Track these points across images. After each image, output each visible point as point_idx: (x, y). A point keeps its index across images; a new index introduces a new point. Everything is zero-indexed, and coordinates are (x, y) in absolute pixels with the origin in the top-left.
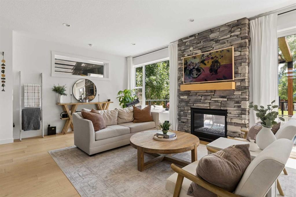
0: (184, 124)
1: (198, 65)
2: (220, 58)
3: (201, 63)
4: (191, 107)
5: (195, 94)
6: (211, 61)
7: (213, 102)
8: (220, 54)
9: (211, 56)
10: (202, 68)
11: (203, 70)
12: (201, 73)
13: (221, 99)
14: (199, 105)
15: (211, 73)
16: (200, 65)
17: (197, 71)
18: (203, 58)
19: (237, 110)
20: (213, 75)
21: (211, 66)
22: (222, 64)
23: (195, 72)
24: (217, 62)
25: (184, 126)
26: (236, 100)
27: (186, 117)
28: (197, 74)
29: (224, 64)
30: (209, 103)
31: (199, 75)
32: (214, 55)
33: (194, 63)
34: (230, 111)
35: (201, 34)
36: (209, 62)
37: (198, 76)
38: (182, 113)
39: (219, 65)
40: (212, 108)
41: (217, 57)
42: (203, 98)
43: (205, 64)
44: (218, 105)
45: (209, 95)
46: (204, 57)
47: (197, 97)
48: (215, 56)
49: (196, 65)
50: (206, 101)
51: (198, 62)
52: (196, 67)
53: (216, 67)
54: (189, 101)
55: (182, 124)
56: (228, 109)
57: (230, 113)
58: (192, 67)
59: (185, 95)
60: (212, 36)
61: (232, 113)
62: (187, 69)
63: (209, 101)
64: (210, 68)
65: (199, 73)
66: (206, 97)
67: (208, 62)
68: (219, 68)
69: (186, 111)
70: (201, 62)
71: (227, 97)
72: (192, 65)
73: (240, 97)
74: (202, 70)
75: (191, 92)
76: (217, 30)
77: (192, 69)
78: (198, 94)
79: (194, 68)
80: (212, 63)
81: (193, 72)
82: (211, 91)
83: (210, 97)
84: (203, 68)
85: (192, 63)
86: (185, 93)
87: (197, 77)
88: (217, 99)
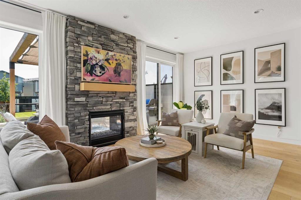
0: (80, 135)
1: (102, 62)
2: (123, 63)
3: (105, 61)
4: (90, 111)
5: (96, 95)
6: (115, 62)
7: (114, 103)
8: (123, 58)
9: (115, 57)
10: (106, 67)
11: (108, 69)
12: (105, 72)
13: (121, 100)
14: (100, 107)
15: (115, 74)
16: (104, 63)
17: (100, 68)
18: (107, 56)
19: (131, 109)
20: (116, 76)
21: (115, 67)
22: (124, 68)
23: (98, 69)
24: (120, 65)
25: (79, 138)
26: (131, 100)
27: (84, 125)
28: (100, 72)
29: (125, 68)
30: (110, 105)
31: (103, 74)
32: (118, 57)
33: (98, 58)
34: (127, 110)
35: (102, 27)
36: (114, 63)
37: (101, 74)
38: (77, 121)
39: (121, 68)
40: (113, 109)
41: (120, 61)
42: (104, 100)
43: (110, 64)
44: (117, 106)
45: (111, 97)
46: (109, 55)
47: (98, 99)
48: (119, 59)
49: (100, 62)
50: (108, 103)
51: (102, 59)
52: (100, 64)
53: (119, 69)
54: (87, 104)
55: (77, 136)
56: (125, 108)
57: (127, 112)
58: (94, 62)
59: (83, 96)
60: (113, 37)
61: (128, 112)
62: (88, 62)
63: (111, 103)
64: (114, 69)
65: (103, 72)
66: (107, 98)
67: (112, 62)
68: (122, 71)
69: (83, 118)
70: (105, 59)
71: (126, 98)
72: (95, 60)
73: (133, 98)
74: (106, 69)
75: (90, 92)
76: (117, 34)
77: (94, 65)
78: (100, 95)
79: (97, 64)
80: (116, 65)
81: (96, 69)
82: (113, 93)
83: (111, 98)
84: (108, 67)
85: (95, 57)
86: (83, 93)
87: (100, 76)
88: (118, 100)
